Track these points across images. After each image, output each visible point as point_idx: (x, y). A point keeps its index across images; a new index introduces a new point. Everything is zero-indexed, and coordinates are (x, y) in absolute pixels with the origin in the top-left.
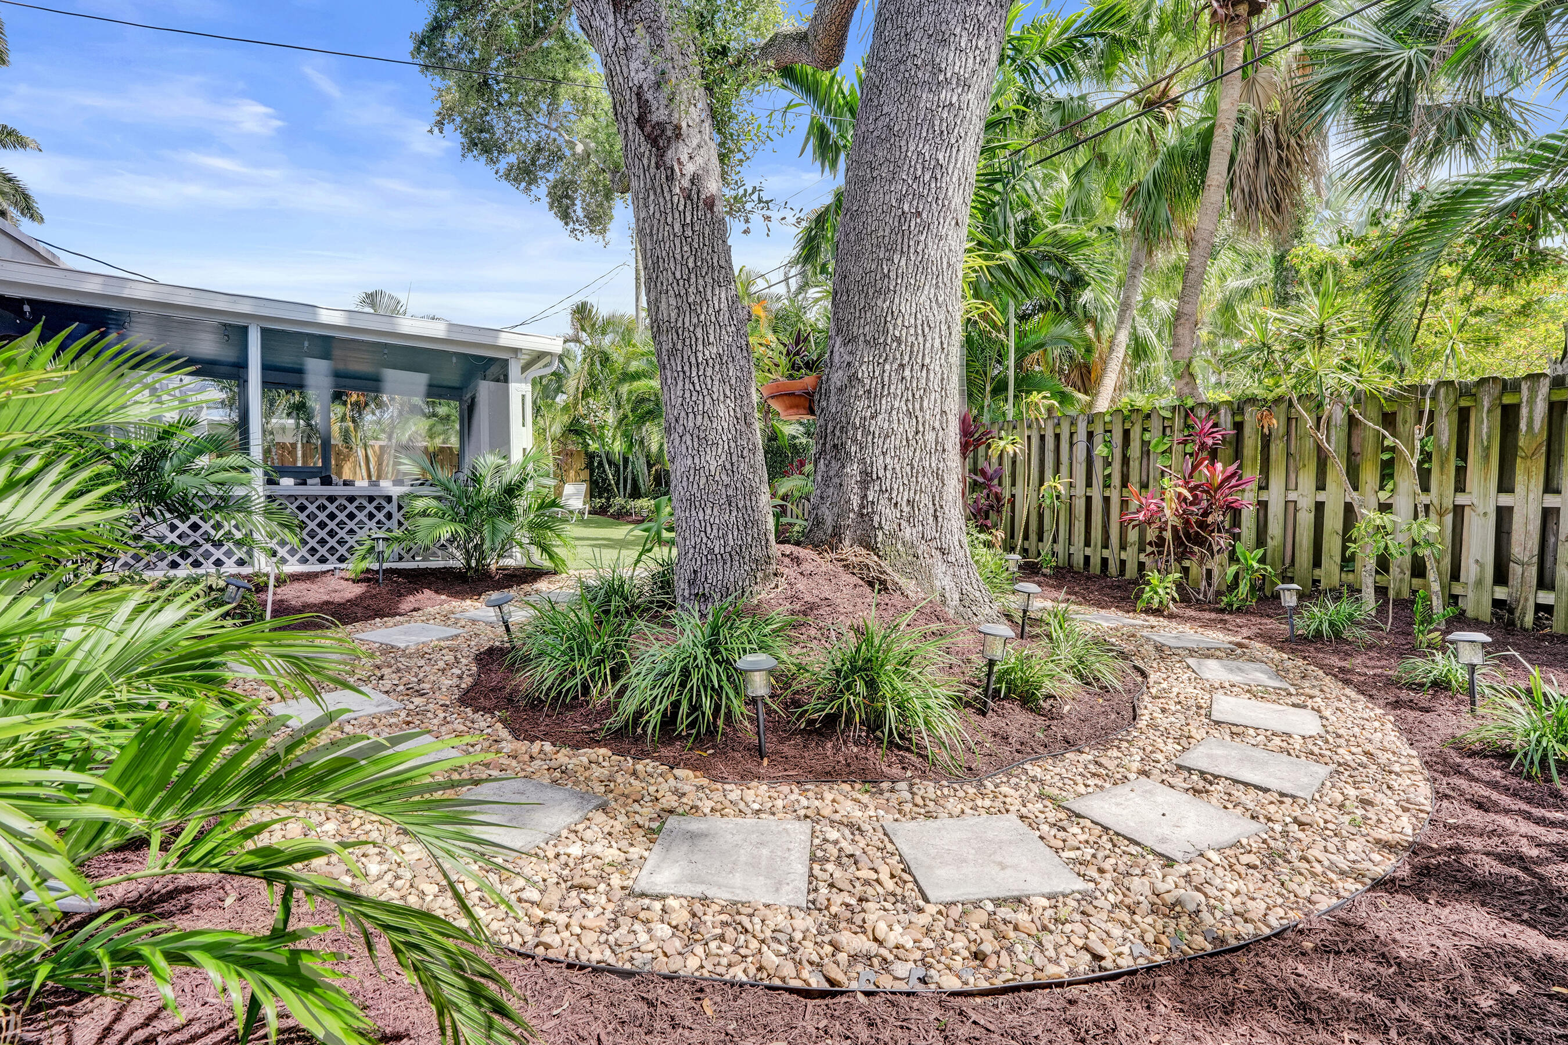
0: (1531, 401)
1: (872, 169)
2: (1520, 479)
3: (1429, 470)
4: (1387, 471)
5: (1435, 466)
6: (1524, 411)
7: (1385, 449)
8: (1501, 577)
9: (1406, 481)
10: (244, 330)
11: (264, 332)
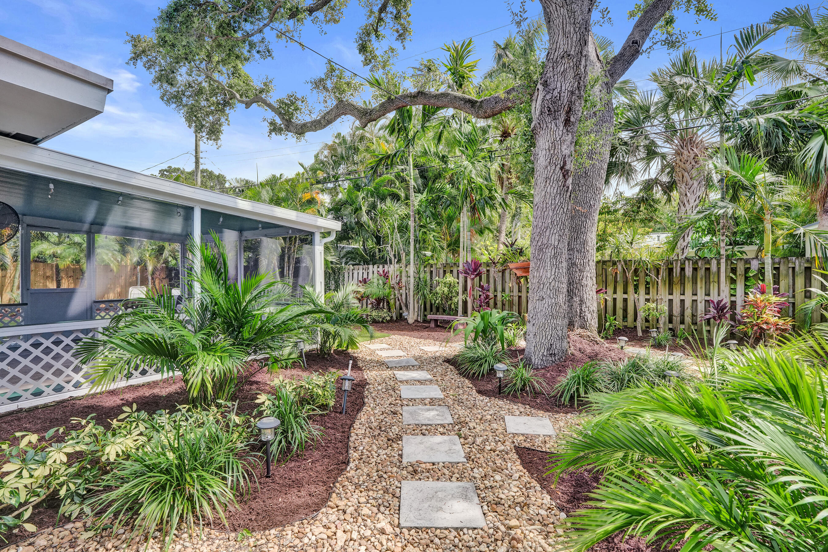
0: (676, 267)
1: (579, 187)
2: (674, 290)
3: (649, 288)
4: (636, 287)
5: (651, 286)
6: (674, 270)
7: (635, 280)
8: (671, 321)
9: (642, 290)
10: (192, 209)
11: (203, 211)
